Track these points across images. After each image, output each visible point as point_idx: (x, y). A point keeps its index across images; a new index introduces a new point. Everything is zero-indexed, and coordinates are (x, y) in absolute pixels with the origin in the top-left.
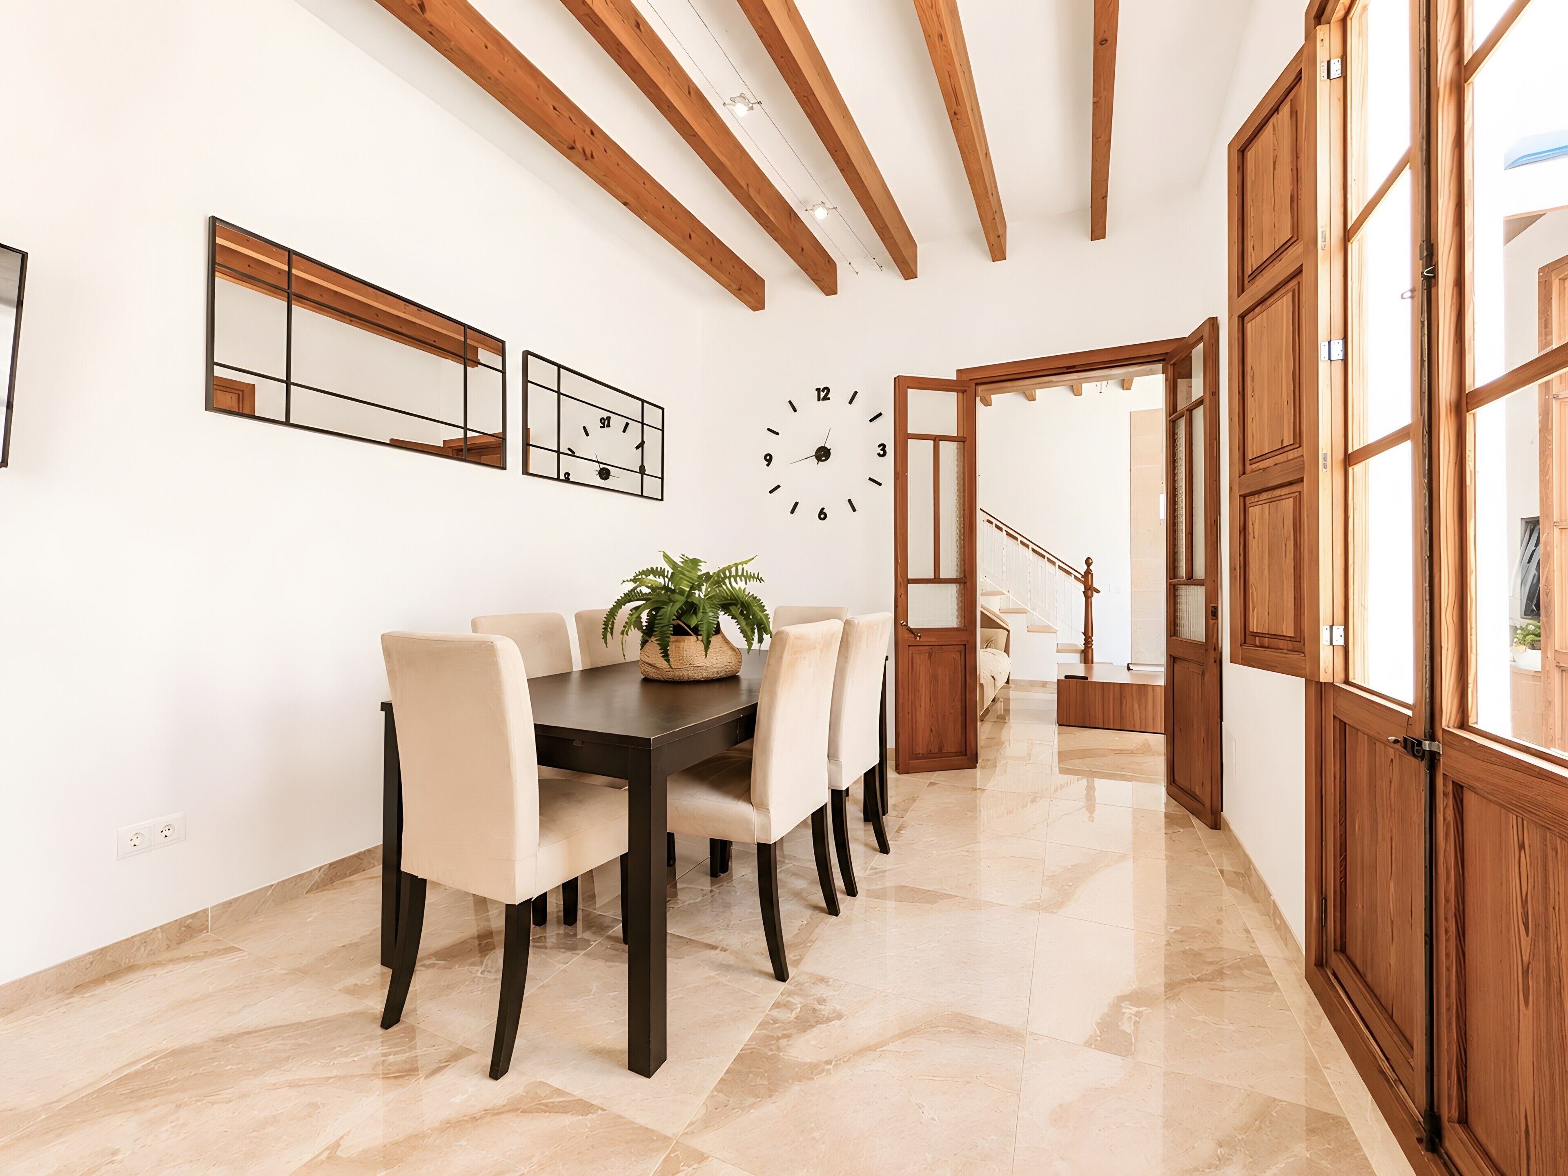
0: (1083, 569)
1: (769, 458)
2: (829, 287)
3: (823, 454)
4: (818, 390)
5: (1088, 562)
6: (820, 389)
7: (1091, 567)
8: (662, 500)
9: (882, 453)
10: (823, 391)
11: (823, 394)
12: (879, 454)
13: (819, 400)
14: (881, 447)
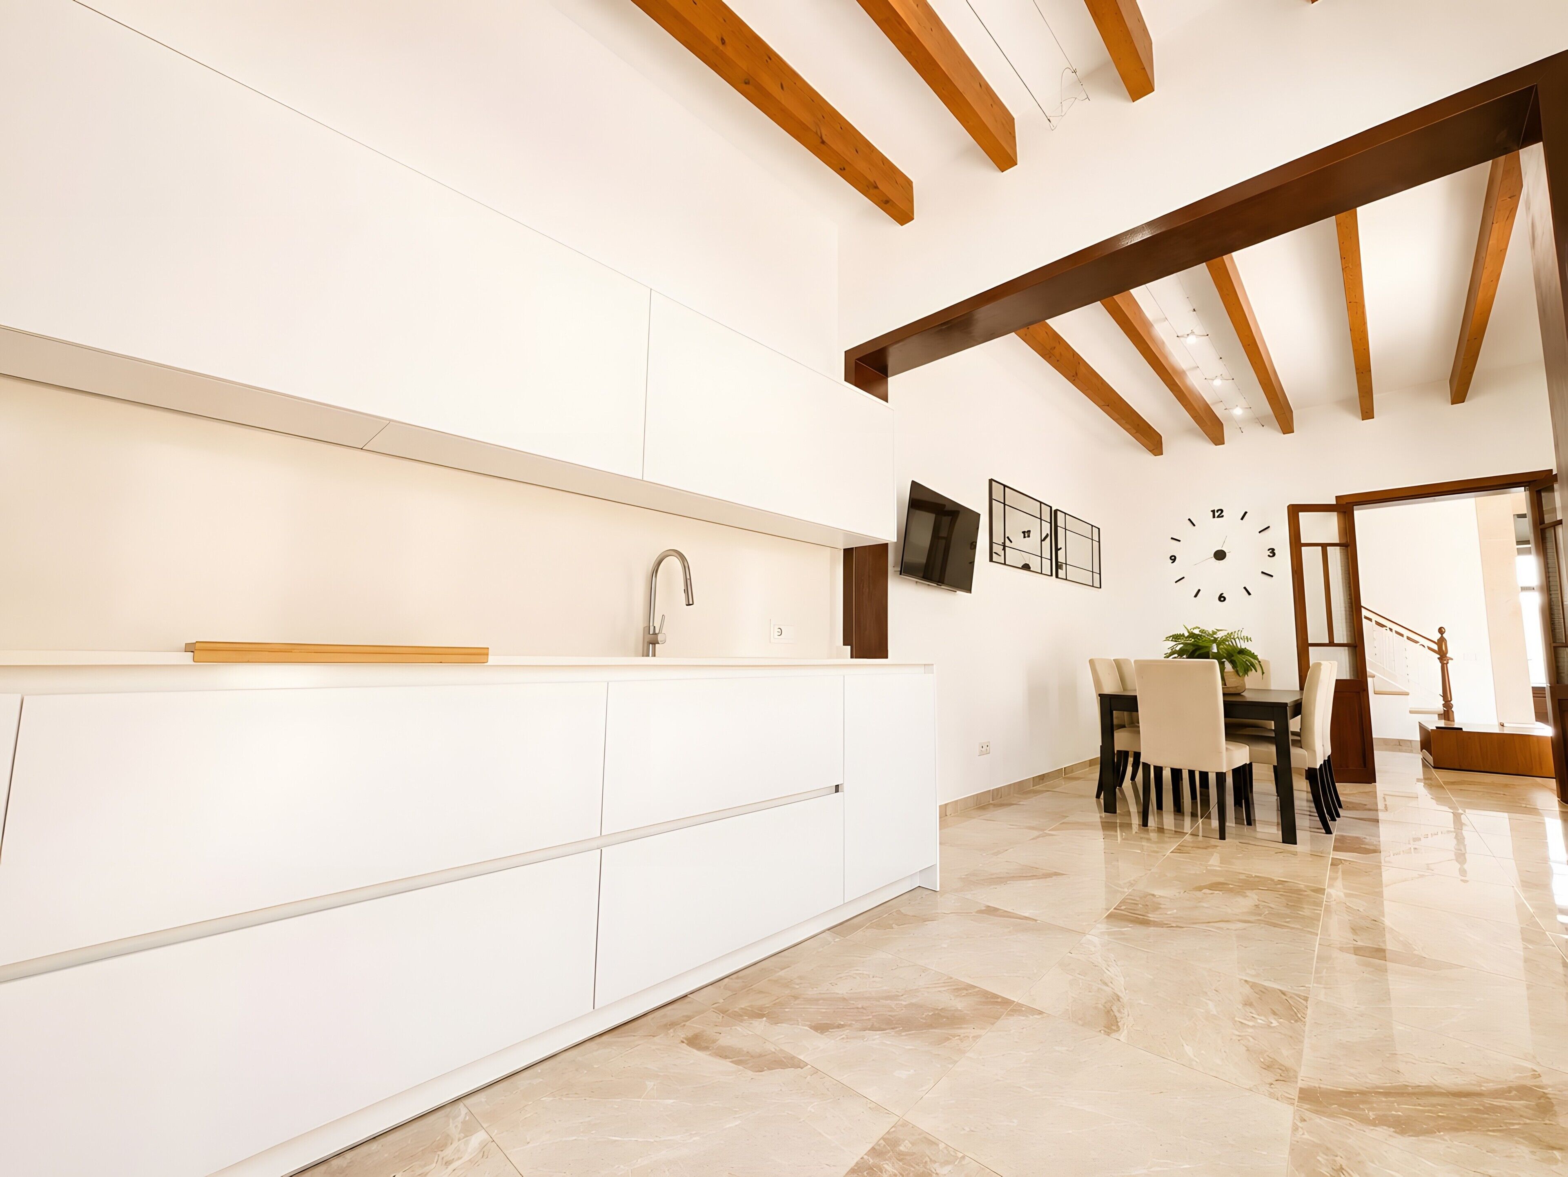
0: (1436, 636)
1: (1173, 559)
2: (1218, 438)
3: (1220, 555)
4: (1213, 511)
5: (1441, 631)
6: (1214, 510)
7: (1444, 635)
8: (1100, 588)
9: (1271, 555)
10: (1217, 511)
11: (1218, 513)
12: (1269, 556)
13: (1214, 517)
14: (1271, 551)
